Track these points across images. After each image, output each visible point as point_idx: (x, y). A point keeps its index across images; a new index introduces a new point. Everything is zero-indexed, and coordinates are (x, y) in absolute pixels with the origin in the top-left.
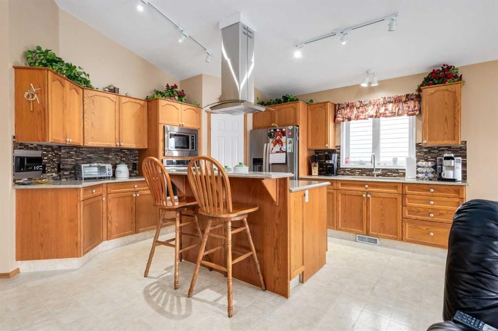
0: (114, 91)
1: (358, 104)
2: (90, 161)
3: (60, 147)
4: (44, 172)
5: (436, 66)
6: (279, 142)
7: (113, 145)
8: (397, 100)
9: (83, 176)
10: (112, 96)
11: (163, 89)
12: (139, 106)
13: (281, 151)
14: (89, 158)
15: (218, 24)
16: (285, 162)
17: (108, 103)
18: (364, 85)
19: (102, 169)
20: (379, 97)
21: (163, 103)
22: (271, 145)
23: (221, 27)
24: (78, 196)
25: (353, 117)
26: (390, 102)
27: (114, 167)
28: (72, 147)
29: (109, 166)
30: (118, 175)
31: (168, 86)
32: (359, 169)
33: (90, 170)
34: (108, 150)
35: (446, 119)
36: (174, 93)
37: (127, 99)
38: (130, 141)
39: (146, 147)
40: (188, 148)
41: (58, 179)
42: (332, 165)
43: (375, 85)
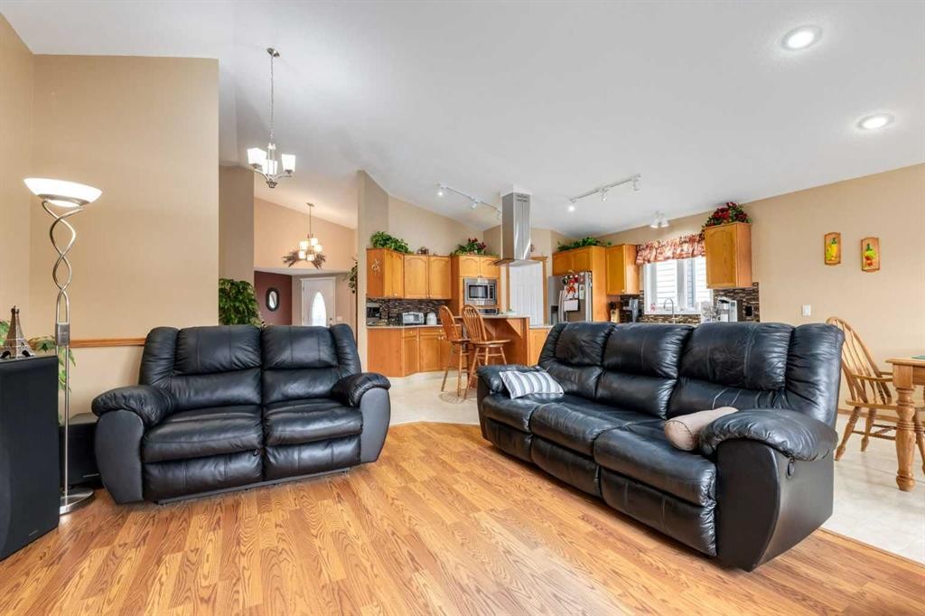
0: (424, 252)
1: (656, 245)
2: (408, 310)
3: (389, 300)
4: (380, 318)
5: (721, 204)
6: (572, 289)
7: (424, 297)
8: (691, 240)
9: (404, 322)
10: (423, 257)
11: (465, 244)
12: (444, 263)
13: (574, 299)
14: (408, 308)
15: (499, 194)
16: (576, 309)
17: (419, 263)
18: (654, 226)
19: (417, 317)
20: (676, 236)
21: (463, 258)
22: (565, 292)
23: (502, 195)
24: (401, 334)
25: (652, 259)
26: (685, 242)
27: (426, 315)
28: (396, 300)
29: (421, 315)
30: (428, 322)
31: (469, 240)
32: (661, 316)
33: (408, 318)
34: (421, 301)
35: (725, 261)
36: (474, 247)
37: (435, 258)
38: (437, 294)
39: (450, 297)
40: (487, 297)
41: (388, 324)
42: (631, 312)
43: (665, 225)
